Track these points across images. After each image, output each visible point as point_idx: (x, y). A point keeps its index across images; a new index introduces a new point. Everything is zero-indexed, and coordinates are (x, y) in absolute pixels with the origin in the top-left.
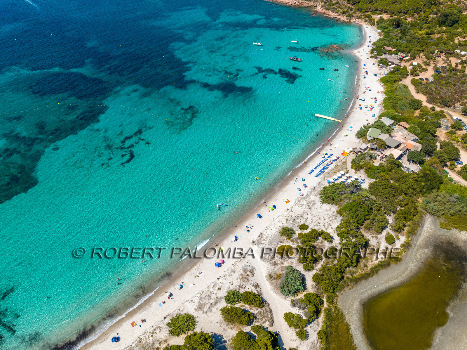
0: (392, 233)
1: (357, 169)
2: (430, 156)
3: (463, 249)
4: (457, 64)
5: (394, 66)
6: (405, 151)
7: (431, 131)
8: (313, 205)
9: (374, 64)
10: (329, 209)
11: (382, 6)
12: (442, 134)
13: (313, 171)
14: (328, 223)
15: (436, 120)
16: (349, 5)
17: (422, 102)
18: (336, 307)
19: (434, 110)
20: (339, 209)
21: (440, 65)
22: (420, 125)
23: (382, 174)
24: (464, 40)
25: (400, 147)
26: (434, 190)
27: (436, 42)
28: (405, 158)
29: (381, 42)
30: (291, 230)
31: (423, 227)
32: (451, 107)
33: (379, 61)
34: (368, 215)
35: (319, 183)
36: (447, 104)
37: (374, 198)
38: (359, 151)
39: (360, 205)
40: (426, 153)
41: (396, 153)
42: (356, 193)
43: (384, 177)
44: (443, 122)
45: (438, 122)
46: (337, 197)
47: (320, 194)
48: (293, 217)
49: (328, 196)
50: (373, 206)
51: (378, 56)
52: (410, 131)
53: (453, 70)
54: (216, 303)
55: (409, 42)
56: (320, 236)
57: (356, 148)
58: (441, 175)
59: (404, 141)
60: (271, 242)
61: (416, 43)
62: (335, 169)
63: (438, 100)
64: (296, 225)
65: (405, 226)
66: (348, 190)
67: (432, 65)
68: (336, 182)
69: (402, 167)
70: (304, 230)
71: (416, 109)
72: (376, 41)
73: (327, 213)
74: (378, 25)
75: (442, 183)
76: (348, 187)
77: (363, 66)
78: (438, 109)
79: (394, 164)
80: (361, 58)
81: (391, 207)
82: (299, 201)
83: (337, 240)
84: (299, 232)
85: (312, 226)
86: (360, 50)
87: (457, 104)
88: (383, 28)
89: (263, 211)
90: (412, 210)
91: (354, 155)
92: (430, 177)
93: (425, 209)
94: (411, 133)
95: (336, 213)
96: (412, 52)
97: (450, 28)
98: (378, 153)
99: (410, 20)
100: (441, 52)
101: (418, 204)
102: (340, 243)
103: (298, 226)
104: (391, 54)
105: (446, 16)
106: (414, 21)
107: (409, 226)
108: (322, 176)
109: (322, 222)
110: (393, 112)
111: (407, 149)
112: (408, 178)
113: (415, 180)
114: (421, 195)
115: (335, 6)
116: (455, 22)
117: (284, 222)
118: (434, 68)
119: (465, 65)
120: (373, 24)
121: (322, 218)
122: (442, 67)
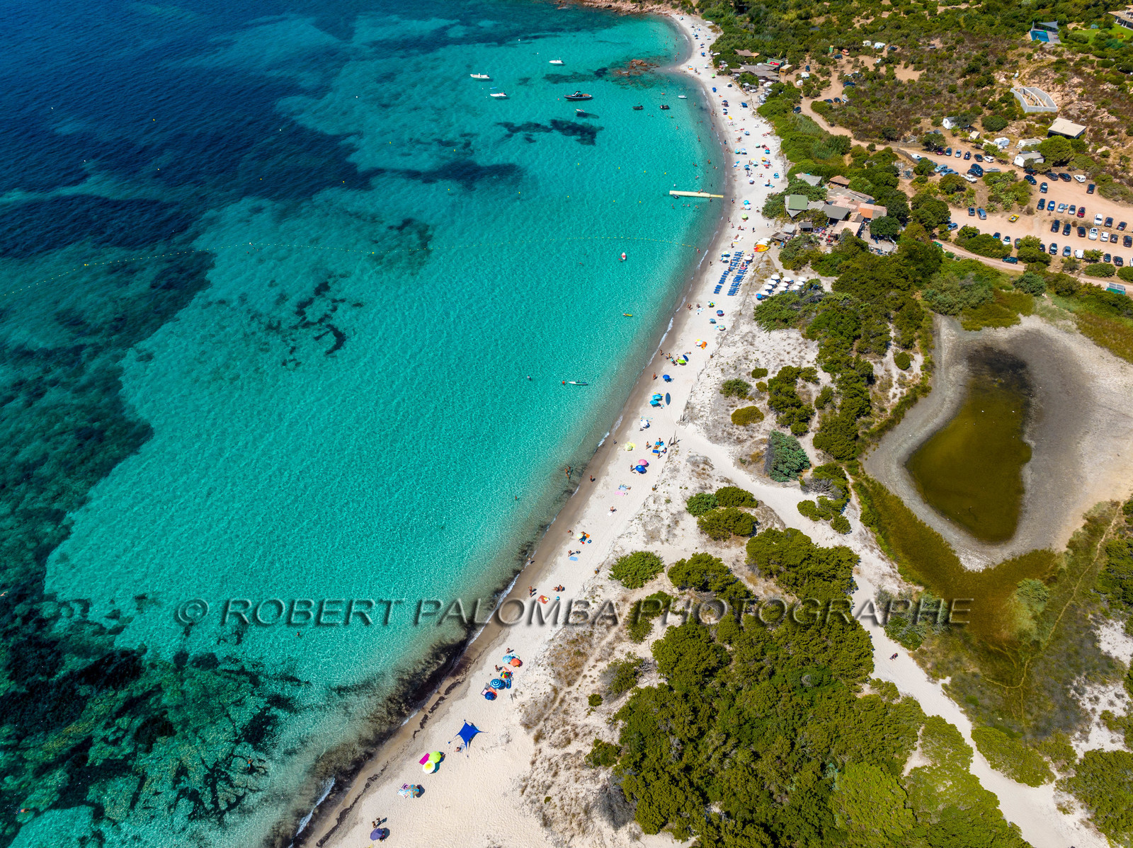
0: (901, 352)
1: (797, 267)
2: (904, 224)
3: (1011, 352)
4: (877, 66)
5: (770, 83)
6: (862, 223)
8: (753, 339)
9: (730, 86)
10: (786, 336)
12: (906, 186)
13: (719, 287)
14: (798, 356)
15: (888, 165)
17: (849, 139)
18: (867, 480)
19: (875, 150)
20: (805, 331)
21: (849, 71)
22: (866, 175)
23: (844, 264)
24: (869, 21)
25: (852, 217)
26: (934, 275)
27: (825, 31)
28: (867, 234)
29: (725, 42)
30: (738, 382)
31: (939, 335)
32: (900, 139)
33: (737, 78)
35: (743, 304)
36: (890, 137)
38: (786, 238)
39: (840, 314)
40: (898, 218)
41: (854, 227)
44: (898, 165)
45: (892, 168)
46: (790, 315)
47: (756, 320)
48: (731, 364)
49: (773, 318)
50: (860, 313)
51: (733, 70)
52: (855, 189)
53: (875, 76)
54: (676, 523)
55: (776, 36)
56: (797, 377)
57: (776, 234)
58: (933, 249)
59: (854, 207)
60: (713, 411)
61: (790, 37)
62: (757, 275)
63: (873, 132)
64: (743, 373)
65: (913, 338)
66: (807, 297)
67: (835, 76)
68: (774, 294)
69: (868, 248)
70: (763, 377)
71: (843, 154)
72: (713, 41)
73: (785, 343)
74: (702, 11)
75: (940, 262)
77: (712, 93)
78: (879, 148)
79: (857, 244)
80: (700, 77)
81: (885, 310)
83: (825, 378)
84: (757, 382)
85: (773, 368)
87: (908, 134)
88: (716, 17)
89: (668, 369)
91: (778, 246)
92: (920, 256)
93: (932, 308)
94: (858, 191)
95: (802, 339)
96: (789, 54)
98: (818, 235)
100: (841, 49)
101: (918, 301)
102: (832, 382)
103: (747, 375)
104: (755, 63)
107: (919, 337)
108: (740, 292)
109: (786, 357)
110: (810, 163)
111: (865, 218)
112: (887, 263)
113: (900, 264)
117: (720, 375)
118: (840, 78)
119: (892, 66)
120: (691, 12)
121: (782, 352)
122: (854, 76)
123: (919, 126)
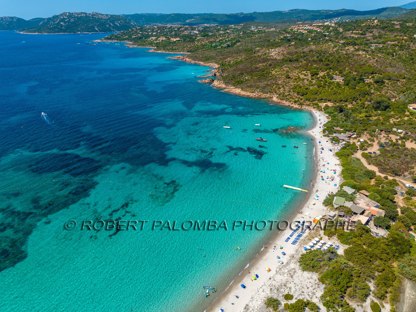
0: (376, 301)
1: (330, 236)
2: (394, 221)
4: (397, 140)
5: (344, 142)
6: (370, 217)
7: (390, 198)
8: (294, 274)
9: (327, 141)
10: (310, 276)
11: (326, 96)
12: (400, 200)
13: (289, 238)
14: (312, 292)
15: (391, 188)
16: (299, 96)
17: (375, 172)
19: (387, 179)
20: (320, 276)
21: (383, 141)
22: (378, 192)
23: (354, 239)
24: (398, 120)
25: (365, 213)
26: (406, 254)
27: (376, 123)
28: (372, 223)
29: (330, 123)
30: (276, 300)
31: (404, 293)
32: (402, 175)
33: (331, 138)
34: (349, 282)
35: (297, 251)
36: (397, 174)
37: (351, 264)
38: (329, 219)
39: (340, 272)
40: (390, 218)
41: (363, 219)
42: (333, 259)
43: (357, 242)
44: (398, 189)
45: (394, 190)
46: (316, 264)
47: (299, 262)
48: (277, 286)
49: (307, 264)
50: (353, 273)
51: (330, 135)
52: (371, 198)
53: (395, 145)
55: (353, 123)
56: (306, 307)
57: (325, 216)
58: (408, 239)
59: (368, 208)
61: (359, 124)
62: (309, 236)
63: (388, 170)
64: (281, 295)
65: (387, 292)
66: (326, 257)
67: (377, 142)
68: (312, 249)
69: (371, 232)
70: (289, 300)
71: (371, 179)
72: (325, 123)
73: (308, 281)
74: (325, 110)
75: (411, 247)
76: (325, 253)
77: (318, 144)
78: (390, 178)
79: (364, 229)
80: (316, 136)
81: (370, 273)
82: (280, 269)
83: (324, 310)
84: (285, 302)
85: (297, 296)
86: (313, 130)
87: (406, 173)
88: (330, 113)
89: (247, 281)
90: (390, 275)
92: (399, 242)
93: (402, 274)
94: (372, 200)
95: (318, 281)
96: (357, 131)
97: (384, 112)
98: (346, 219)
99: (350, 106)
100: (382, 131)
101: (394, 269)
103: (282, 296)
104: (340, 133)
105: (379, 103)
106: (354, 107)
107: (391, 292)
108: (298, 243)
109: (306, 290)
110: (352, 182)
111: (372, 215)
112: (379, 243)
113: (386, 245)
114: (394, 259)
115: (287, 97)
116: (387, 107)
117: (268, 292)
118: (379, 143)
119: (404, 140)
120: (321, 110)
121: (305, 287)
122: (385, 143)
123: (413, 170)
